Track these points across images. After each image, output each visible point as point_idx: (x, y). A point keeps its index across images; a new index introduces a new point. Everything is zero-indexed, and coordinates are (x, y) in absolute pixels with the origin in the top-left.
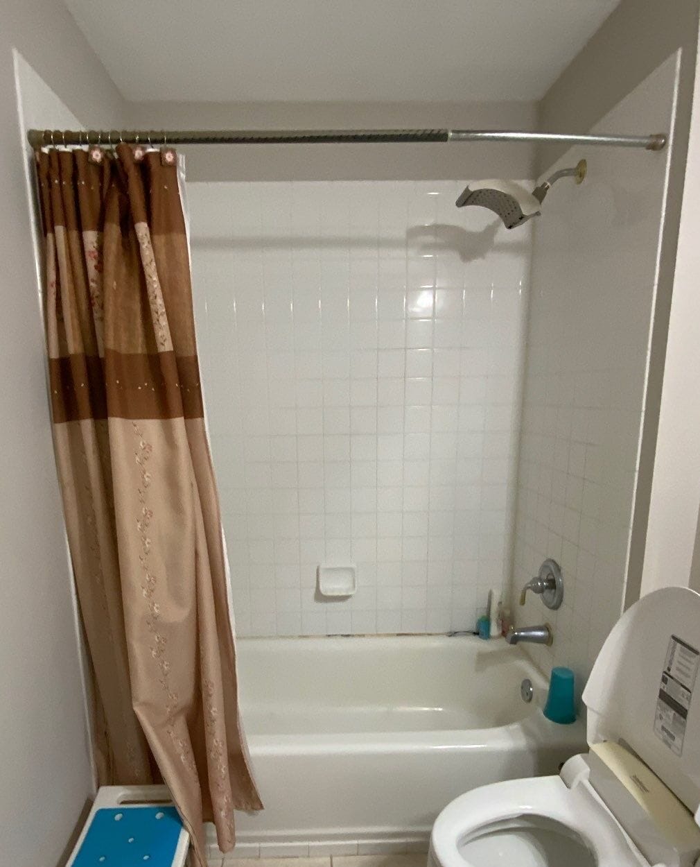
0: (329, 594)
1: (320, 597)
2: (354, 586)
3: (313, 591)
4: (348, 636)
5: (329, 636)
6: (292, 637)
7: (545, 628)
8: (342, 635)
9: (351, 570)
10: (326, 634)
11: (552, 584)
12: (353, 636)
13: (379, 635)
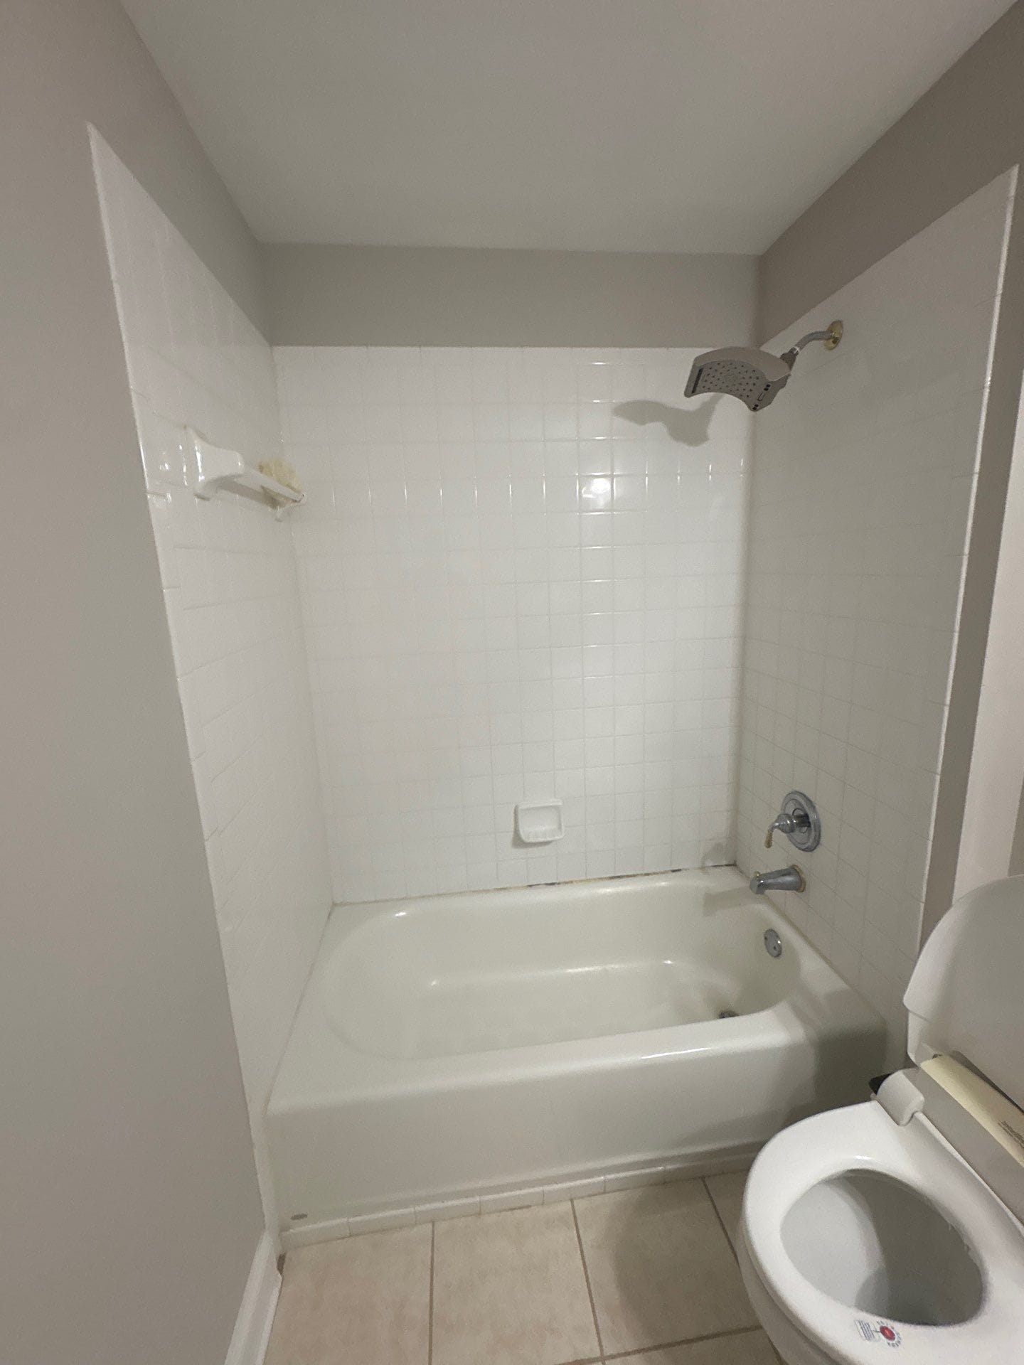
0: (532, 840)
1: (518, 842)
2: (560, 827)
3: (511, 835)
4: (553, 884)
5: (530, 886)
6: (488, 891)
7: (793, 870)
8: (547, 884)
9: (556, 808)
10: (526, 884)
11: (804, 820)
12: (559, 884)
13: (589, 880)
